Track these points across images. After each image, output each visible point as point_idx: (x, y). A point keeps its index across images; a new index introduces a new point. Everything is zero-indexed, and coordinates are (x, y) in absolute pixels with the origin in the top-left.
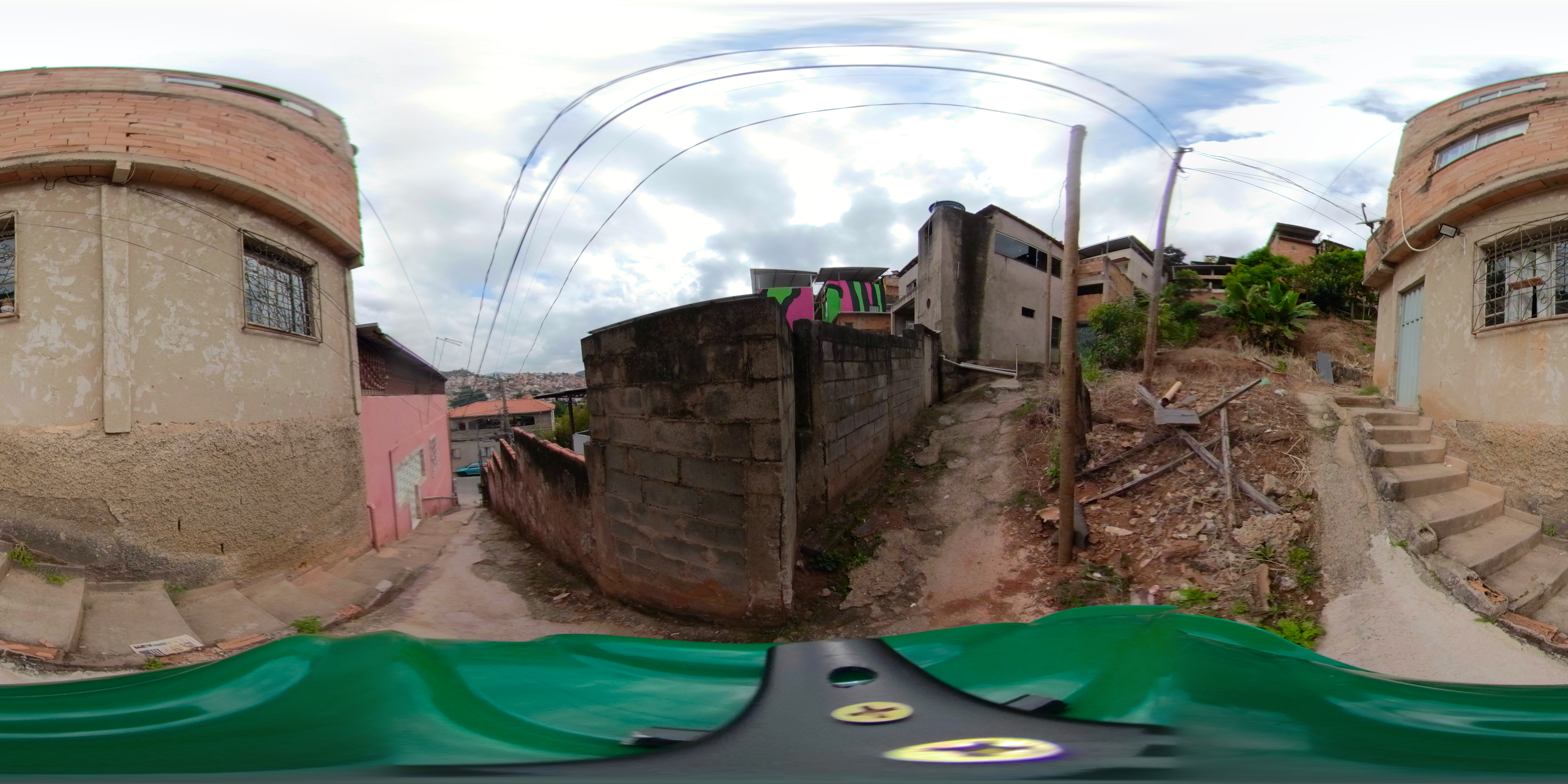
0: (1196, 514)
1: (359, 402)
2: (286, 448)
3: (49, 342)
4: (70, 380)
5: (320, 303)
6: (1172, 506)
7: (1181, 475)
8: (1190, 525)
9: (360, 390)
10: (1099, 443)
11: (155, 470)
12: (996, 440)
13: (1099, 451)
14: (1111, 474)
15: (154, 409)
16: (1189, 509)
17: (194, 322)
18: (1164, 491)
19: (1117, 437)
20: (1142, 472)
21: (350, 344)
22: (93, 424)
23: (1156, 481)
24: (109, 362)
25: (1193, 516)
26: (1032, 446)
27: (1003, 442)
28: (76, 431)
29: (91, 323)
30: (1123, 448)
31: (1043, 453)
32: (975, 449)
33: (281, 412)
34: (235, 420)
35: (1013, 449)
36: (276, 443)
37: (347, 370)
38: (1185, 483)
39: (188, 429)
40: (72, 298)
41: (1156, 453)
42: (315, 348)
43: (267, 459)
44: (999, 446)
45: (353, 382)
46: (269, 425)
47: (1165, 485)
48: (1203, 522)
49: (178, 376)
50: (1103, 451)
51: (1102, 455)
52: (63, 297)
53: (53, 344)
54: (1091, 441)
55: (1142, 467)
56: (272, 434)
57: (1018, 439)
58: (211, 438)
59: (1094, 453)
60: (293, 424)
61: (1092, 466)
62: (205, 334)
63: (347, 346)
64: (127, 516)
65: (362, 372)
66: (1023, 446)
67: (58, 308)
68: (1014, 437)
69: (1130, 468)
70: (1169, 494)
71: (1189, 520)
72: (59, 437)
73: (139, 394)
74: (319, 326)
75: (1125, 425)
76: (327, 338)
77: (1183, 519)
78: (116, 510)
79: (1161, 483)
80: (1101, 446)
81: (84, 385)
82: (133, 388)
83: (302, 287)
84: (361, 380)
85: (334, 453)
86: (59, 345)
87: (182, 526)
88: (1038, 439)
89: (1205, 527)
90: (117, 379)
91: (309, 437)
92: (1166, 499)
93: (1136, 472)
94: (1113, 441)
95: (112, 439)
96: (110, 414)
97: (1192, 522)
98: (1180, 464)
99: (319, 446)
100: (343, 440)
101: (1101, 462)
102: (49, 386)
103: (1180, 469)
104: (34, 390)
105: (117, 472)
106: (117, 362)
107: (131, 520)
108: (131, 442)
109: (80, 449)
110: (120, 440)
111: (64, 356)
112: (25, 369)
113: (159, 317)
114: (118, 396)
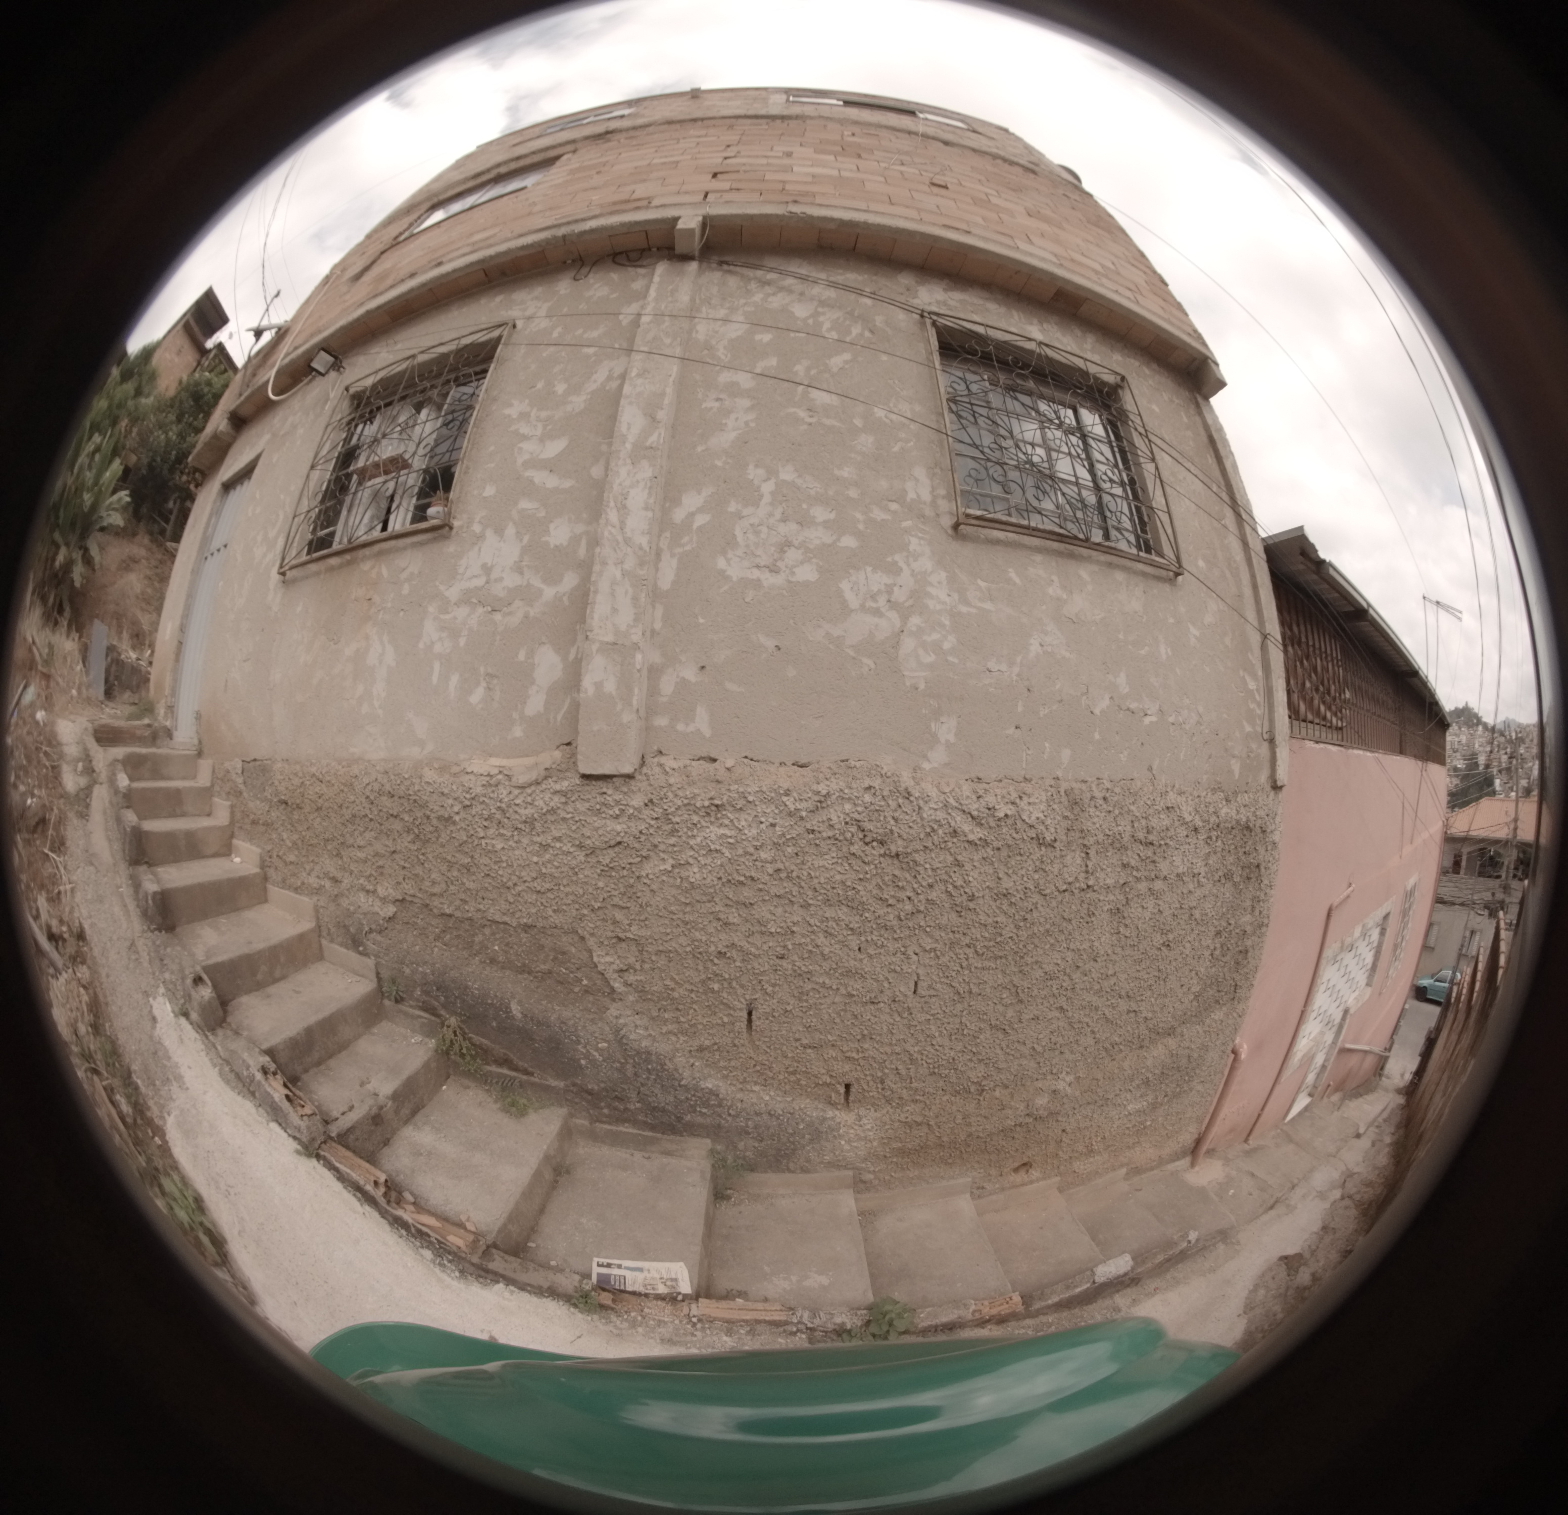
1: (1284, 758)
3: (494, 576)
15: (702, 722)
21: (1255, 586)
22: (556, 755)
24: (599, 610)
28: (523, 768)
37: (1255, 657)
40: (551, 481)
45: (1269, 693)
49: (770, 644)
52: (537, 480)
53: (501, 579)
63: (1248, 591)
67: (525, 504)
72: (490, 782)
73: (667, 685)
74: (1169, 530)
76: (1194, 564)
78: (605, 960)
85: (1197, 893)
86: (511, 580)
90: (612, 647)
95: (594, 789)
96: (590, 731)
100: (1230, 859)
102: (482, 671)
104: (455, 681)
105: (606, 871)
106: (615, 610)
107: (641, 991)
108: (637, 801)
109: (529, 811)
110: (612, 794)
111: (517, 603)
112: (444, 635)
113: (733, 507)
114: (611, 687)
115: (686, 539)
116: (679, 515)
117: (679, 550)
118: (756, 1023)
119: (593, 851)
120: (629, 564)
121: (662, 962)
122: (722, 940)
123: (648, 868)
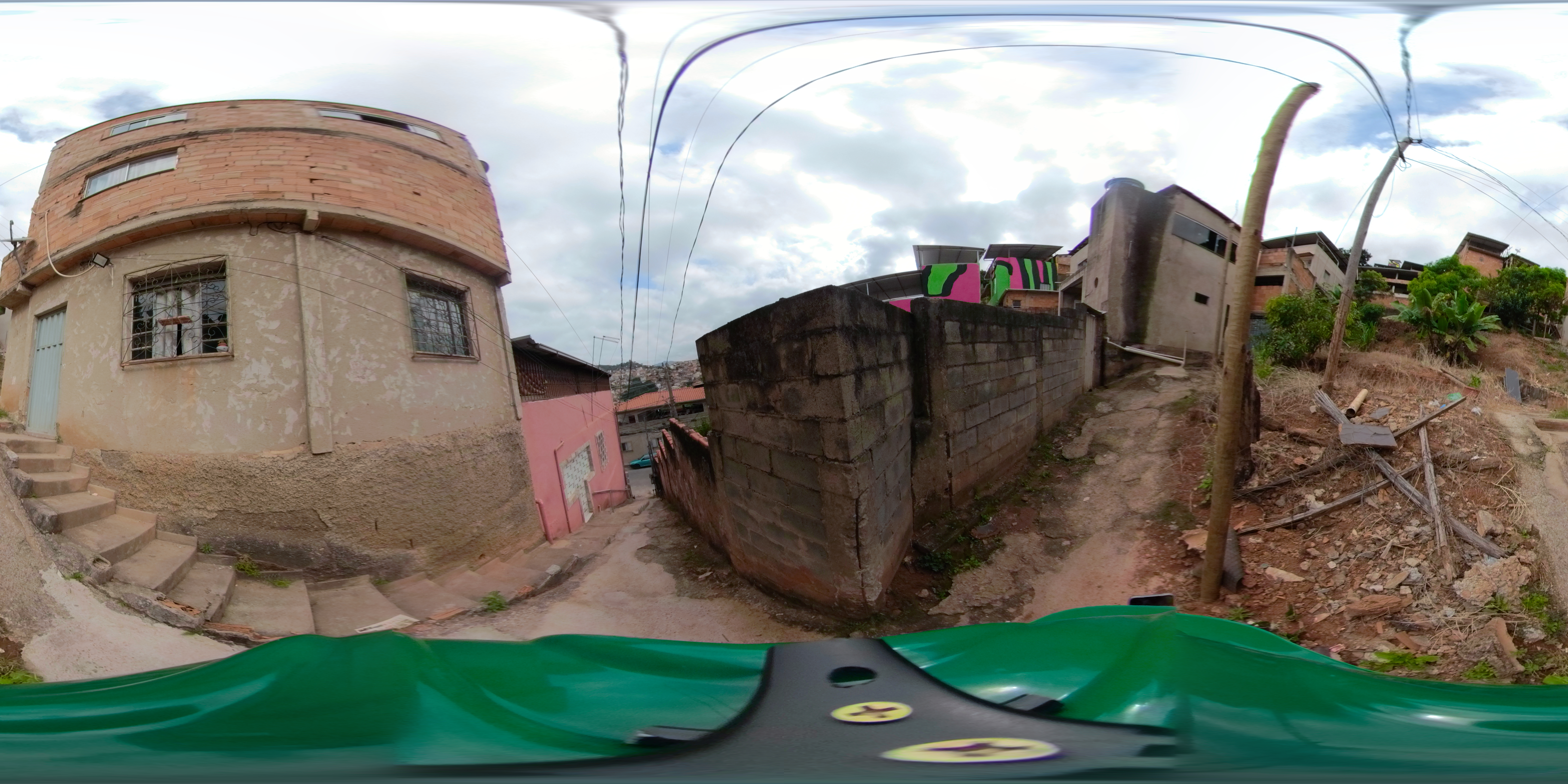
0: (1393, 559)
1: (520, 409)
2: (456, 455)
3: (260, 379)
4: (280, 412)
5: (475, 324)
6: (1359, 548)
7: (1371, 508)
8: (1386, 574)
9: (520, 397)
10: (1266, 456)
11: (354, 481)
12: (1152, 435)
13: (1266, 465)
14: (1278, 497)
15: (349, 431)
16: (1385, 554)
17: (375, 356)
18: (1348, 528)
19: (1289, 449)
20: (1318, 499)
21: (506, 357)
22: (302, 448)
23: (1337, 513)
24: (312, 395)
25: (1389, 562)
26: (1188, 447)
27: (1159, 439)
28: (288, 454)
29: (295, 362)
30: (1296, 465)
31: (1200, 457)
32: (1128, 443)
33: (449, 424)
34: (412, 435)
35: (1168, 448)
36: (447, 451)
37: (506, 380)
38: (1377, 521)
39: (376, 446)
40: (278, 340)
41: (1337, 476)
42: (475, 365)
43: (441, 465)
44: (1154, 442)
45: (512, 391)
46: (440, 436)
47: (1350, 520)
48: (1405, 571)
49: (365, 403)
50: (1270, 466)
51: (1268, 470)
52: (270, 339)
53: (264, 381)
54: (1256, 451)
55: (1319, 492)
56: (443, 444)
57: (1176, 436)
58: (394, 451)
59: (1258, 467)
60: (460, 434)
61: (1254, 483)
62: (383, 366)
63: (503, 359)
64: (334, 521)
65: (520, 381)
66: (1179, 445)
67: (267, 349)
68: (1171, 433)
69: (1303, 493)
70: (1354, 532)
71: (1383, 567)
72: (274, 460)
73: (336, 418)
74: (477, 345)
75: (1296, 434)
76: (485, 355)
77: (1375, 566)
78: (325, 517)
79: (1344, 516)
80: (1268, 459)
81: (292, 416)
82: (332, 413)
83: (459, 312)
84: (520, 388)
85: (499, 457)
86: (269, 381)
87: (379, 526)
88: (1197, 440)
89: (1408, 577)
90: (319, 409)
91: (475, 444)
92: (1351, 537)
93: (1311, 498)
94: (1283, 455)
95: (318, 458)
96: (315, 438)
97: (1388, 569)
98: (1369, 494)
99: (485, 451)
100: (507, 444)
101: (1267, 479)
102: (262, 417)
103: (1370, 501)
104: (249, 421)
105: (324, 485)
106: (318, 395)
107: (337, 524)
108: (333, 460)
109: (291, 469)
110: (325, 459)
111: (274, 391)
112: (240, 403)
113: (347, 356)
114: (321, 423)
115: (334, 367)
116: (330, 357)
117: (332, 372)
119: (319, 479)
120: (321, 378)
121: (344, 512)
122: (364, 500)
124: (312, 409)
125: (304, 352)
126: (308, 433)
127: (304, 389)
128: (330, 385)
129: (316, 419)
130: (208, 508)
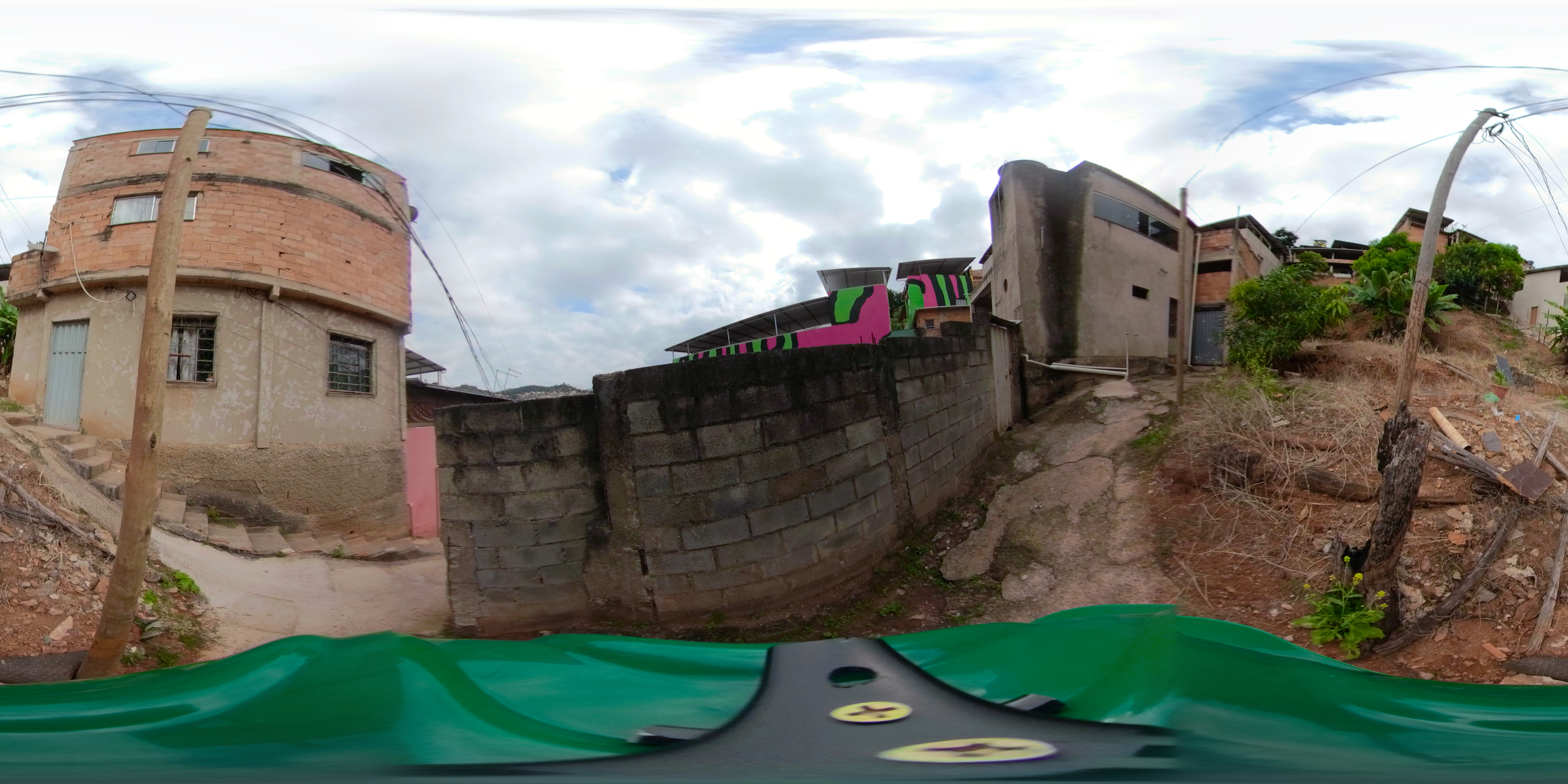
1: (405, 433)
2: (347, 458)
3: (231, 401)
4: (241, 422)
9: (406, 424)
11: (280, 466)
15: (280, 436)
17: (302, 392)
21: (400, 392)
22: (251, 444)
24: (261, 415)
28: (243, 446)
29: (253, 393)
33: (345, 439)
34: (319, 443)
36: (341, 456)
37: (396, 411)
39: (295, 447)
42: (373, 399)
43: (335, 464)
45: (400, 418)
46: (338, 446)
49: (292, 421)
52: (239, 377)
53: (233, 402)
56: (339, 451)
58: (306, 452)
60: (352, 446)
62: (306, 399)
63: (397, 396)
64: (264, 489)
67: (237, 383)
72: (235, 450)
73: (273, 430)
74: (376, 384)
76: (378, 391)
78: (260, 485)
81: (248, 425)
82: (271, 427)
84: (408, 417)
85: (381, 465)
86: (236, 403)
90: (264, 423)
91: (363, 454)
95: (260, 451)
96: (260, 439)
99: (370, 460)
100: (390, 458)
102: (231, 424)
104: (222, 426)
105: (262, 467)
106: (265, 414)
107: (266, 491)
108: (269, 453)
109: (244, 456)
110: (264, 451)
111: (239, 409)
112: (218, 415)
113: (285, 391)
114: (264, 430)
115: (276, 398)
116: (274, 392)
117: (275, 400)
118: (290, 495)
119: (259, 463)
120: (267, 404)
121: (271, 484)
122: (283, 479)
123: (270, 466)
124: (260, 422)
125: (259, 387)
126: (256, 436)
127: (256, 410)
128: (272, 408)
129: (261, 428)
130: (195, 477)
